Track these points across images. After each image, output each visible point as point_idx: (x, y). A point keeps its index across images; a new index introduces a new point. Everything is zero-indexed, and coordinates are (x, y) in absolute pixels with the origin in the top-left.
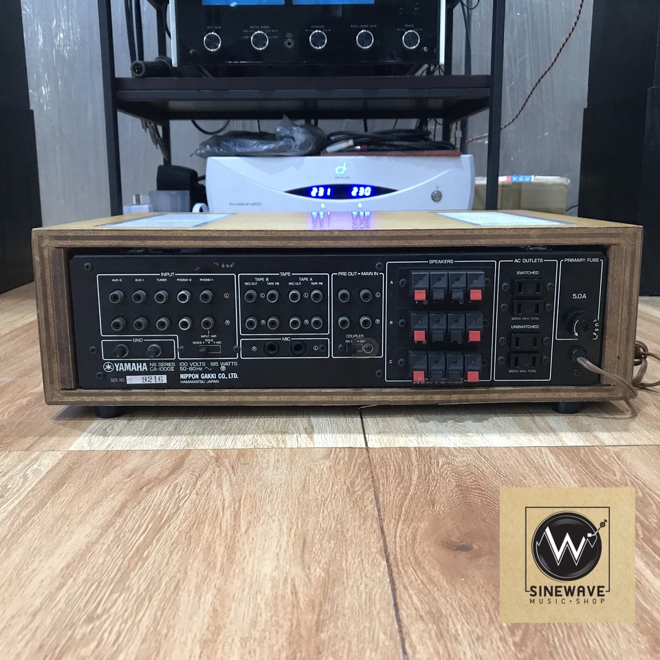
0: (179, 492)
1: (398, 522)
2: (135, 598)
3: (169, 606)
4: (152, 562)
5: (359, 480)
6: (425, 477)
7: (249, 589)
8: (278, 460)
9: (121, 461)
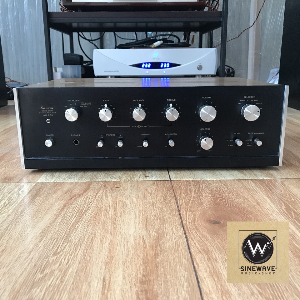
0: (89, 200)
1: (187, 212)
2: (74, 245)
3: (90, 248)
4: (80, 230)
5: (168, 194)
6: (197, 193)
7: (124, 241)
8: (132, 186)
9: (61, 187)
